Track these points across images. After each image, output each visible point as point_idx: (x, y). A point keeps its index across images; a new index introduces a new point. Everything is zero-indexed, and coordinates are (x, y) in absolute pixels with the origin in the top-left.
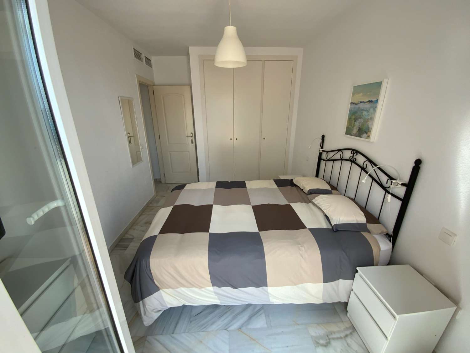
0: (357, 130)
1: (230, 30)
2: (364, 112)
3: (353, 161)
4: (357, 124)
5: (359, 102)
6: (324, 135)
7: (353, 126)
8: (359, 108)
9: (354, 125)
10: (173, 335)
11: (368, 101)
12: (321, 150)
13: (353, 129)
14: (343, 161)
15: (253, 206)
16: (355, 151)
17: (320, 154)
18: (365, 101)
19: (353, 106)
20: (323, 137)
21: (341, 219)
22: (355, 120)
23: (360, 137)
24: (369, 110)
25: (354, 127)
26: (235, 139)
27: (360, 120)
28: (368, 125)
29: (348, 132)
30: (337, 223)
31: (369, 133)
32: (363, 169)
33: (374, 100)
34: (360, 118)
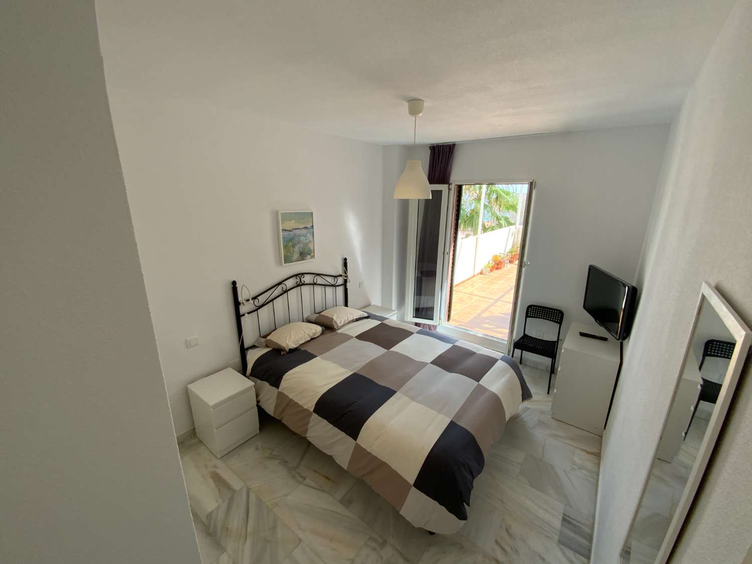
0: (298, 255)
3: (300, 285)
4: (296, 249)
5: (293, 229)
6: (235, 280)
8: (295, 234)
9: (293, 251)
11: (304, 227)
13: (293, 256)
14: (288, 292)
16: (302, 275)
18: (300, 228)
19: (286, 233)
20: (234, 283)
22: (294, 246)
23: (304, 260)
24: (306, 235)
25: (294, 254)
27: (298, 245)
28: (309, 248)
29: (288, 260)
31: (312, 254)
32: (314, 284)
33: (309, 226)
34: (299, 243)
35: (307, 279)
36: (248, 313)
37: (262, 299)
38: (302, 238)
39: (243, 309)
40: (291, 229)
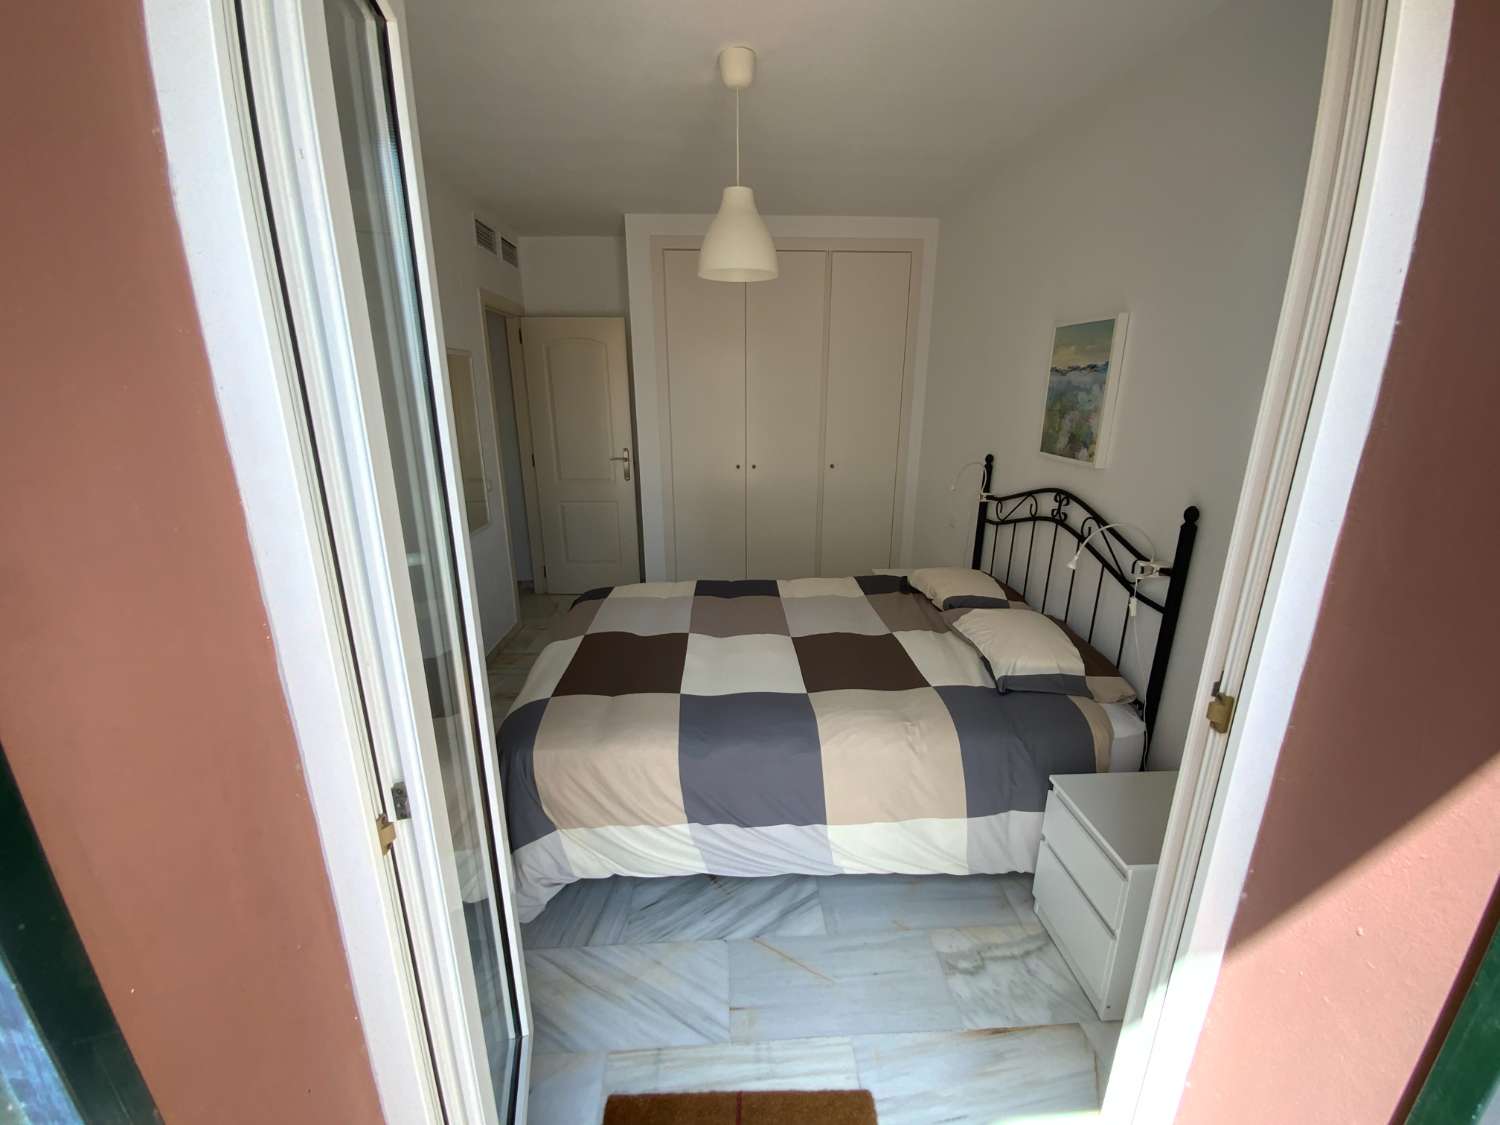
0: (1067, 439)
1: (738, 196)
2: (1080, 393)
3: (1059, 520)
4: (1067, 425)
5: (1069, 368)
6: (993, 454)
7: (1056, 430)
8: (1069, 383)
9: (1059, 426)
10: (587, 949)
11: (1089, 366)
12: (985, 494)
13: (1058, 438)
14: (1037, 523)
15: (793, 639)
16: (1064, 496)
17: (983, 507)
18: (1082, 366)
19: (1058, 378)
20: (990, 459)
21: (1019, 664)
22: (1063, 414)
23: (1073, 457)
24: (1091, 389)
25: (1060, 433)
26: (749, 467)
27: (1071, 413)
28: (1089, 427)
29: (1047, 444)
30: (1010, 674)
31: (1091, 448)
32: (1081, 539)
33: (1100, 363)
34: (1072, 408)
35: (1076, 515)
36: (991, 522)
38: (1080, 396)
40: (1066, 369)
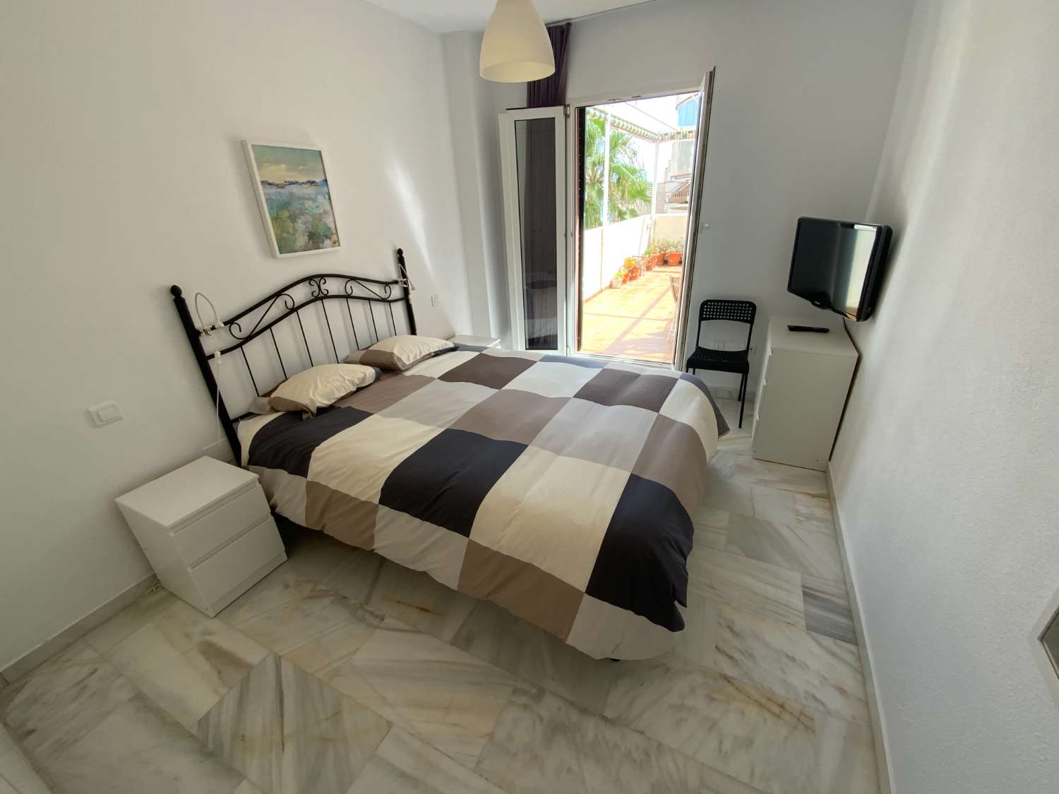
0: (307, 238)
2: (306, 201)
3: (320, 297)
5: (285, 182)
7: (292, 232)
8: (291, 194)
9: (294, 230)
11: (308, 182)
13: (296, 240)
14: (299, 311)
18: (301, 181)
19: (273, 190)
20: (174, 290)
22: (293, 218)
23: (319, 248)
24: (316, 198)
25: (297, 235)
27: (302, 217)
28: (326, 224)
29: (286, 246)
31: (334, 237)
32: (348, 297)
33: (319, 179)
34: (302, 213)
35: (333, 286)
36: (223, 352)
37: (247, 324)
38: (308, 204)
39: (210, 344)
40: (283, 182)
